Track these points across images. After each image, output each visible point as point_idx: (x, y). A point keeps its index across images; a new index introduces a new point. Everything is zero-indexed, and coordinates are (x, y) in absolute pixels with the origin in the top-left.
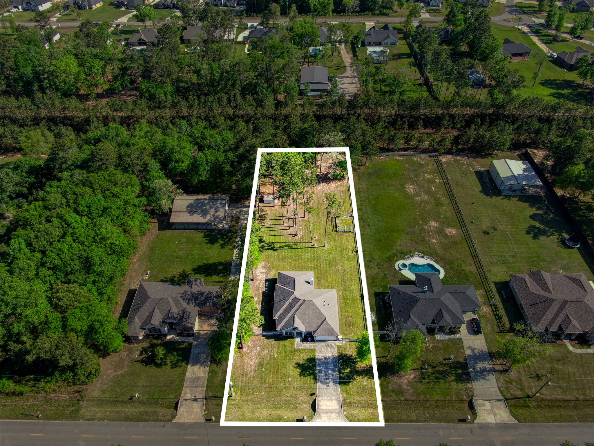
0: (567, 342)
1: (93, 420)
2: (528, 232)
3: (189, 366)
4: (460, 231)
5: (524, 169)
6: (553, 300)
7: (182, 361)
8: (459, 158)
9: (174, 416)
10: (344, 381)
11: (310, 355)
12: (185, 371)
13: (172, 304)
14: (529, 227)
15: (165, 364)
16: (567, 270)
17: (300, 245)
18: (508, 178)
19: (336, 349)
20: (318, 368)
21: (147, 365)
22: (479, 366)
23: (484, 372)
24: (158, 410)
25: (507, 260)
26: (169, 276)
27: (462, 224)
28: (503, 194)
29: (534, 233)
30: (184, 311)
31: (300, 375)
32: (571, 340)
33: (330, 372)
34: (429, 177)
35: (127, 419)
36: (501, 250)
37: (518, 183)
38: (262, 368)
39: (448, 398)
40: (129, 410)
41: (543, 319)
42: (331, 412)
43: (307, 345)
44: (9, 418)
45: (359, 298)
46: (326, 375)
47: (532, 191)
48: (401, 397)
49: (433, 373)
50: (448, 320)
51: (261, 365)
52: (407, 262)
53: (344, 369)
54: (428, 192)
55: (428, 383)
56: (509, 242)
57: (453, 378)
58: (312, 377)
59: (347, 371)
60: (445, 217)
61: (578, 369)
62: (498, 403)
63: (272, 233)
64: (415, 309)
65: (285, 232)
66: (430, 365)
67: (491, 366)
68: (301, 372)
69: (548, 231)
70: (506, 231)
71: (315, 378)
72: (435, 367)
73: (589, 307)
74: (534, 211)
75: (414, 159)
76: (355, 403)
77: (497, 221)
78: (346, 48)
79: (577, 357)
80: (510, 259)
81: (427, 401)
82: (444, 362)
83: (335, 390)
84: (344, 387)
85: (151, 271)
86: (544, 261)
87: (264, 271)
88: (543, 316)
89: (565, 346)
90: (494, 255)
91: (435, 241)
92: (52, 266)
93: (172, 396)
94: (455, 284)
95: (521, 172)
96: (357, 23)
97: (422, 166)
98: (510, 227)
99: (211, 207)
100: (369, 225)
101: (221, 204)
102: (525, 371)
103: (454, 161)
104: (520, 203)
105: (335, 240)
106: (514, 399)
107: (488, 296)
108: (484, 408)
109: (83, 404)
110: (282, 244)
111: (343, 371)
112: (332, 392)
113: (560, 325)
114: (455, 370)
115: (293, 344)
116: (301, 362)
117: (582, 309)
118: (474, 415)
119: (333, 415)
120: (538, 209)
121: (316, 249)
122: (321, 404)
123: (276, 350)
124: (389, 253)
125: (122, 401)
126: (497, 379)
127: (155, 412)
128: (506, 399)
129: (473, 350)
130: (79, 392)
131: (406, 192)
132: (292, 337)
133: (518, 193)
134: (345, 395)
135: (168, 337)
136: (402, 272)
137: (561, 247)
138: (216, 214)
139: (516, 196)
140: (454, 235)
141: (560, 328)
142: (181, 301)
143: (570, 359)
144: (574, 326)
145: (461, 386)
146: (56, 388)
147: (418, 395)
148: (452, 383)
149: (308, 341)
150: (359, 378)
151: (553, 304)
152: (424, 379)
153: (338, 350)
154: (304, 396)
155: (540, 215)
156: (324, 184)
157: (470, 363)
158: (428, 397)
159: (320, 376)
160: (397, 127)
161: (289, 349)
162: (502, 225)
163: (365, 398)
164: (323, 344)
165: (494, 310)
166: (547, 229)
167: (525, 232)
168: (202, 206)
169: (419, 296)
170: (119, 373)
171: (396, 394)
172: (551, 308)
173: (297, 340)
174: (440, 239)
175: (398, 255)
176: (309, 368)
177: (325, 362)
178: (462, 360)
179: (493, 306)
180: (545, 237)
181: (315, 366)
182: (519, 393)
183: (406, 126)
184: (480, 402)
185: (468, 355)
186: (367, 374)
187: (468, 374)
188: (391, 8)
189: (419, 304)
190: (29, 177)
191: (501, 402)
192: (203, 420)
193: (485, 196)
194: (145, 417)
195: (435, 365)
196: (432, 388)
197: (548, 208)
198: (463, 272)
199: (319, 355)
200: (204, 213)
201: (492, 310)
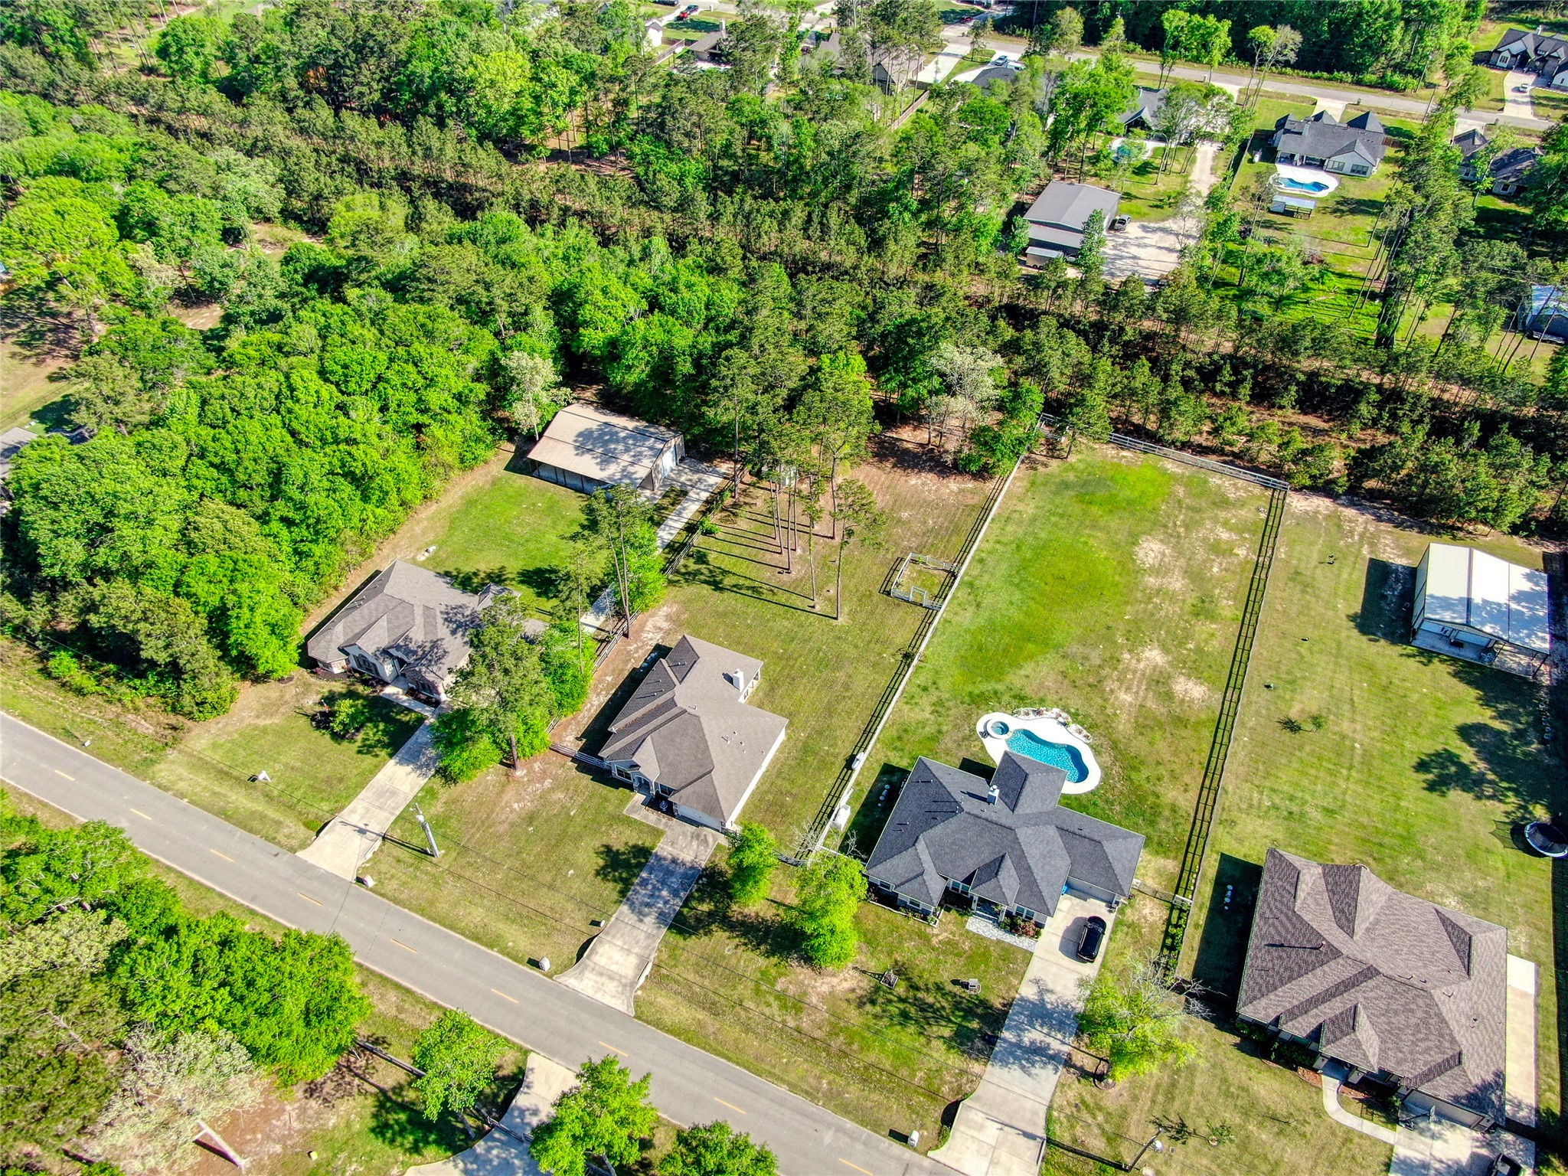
0: (1330, 1085)
1: (166, 789)
2: (1422, 766)
3: (392, 762)
4: (1219, 696)
5: (1520, 593)
6: (1336, 953)
7: (385, 746)
8: (1350, 512)
9: (304, 845)
10: (681, 925)
11: (645, 841)
12: (378, 768)
13: (419, 620)
14: (1438, 755)
15: (352, 740)
16: (1475, 906)
17: (782, 597)
18: (1446, 603)
19: (710, 851)
20: (644, 875)
21: (318, 727)
22: (1034, 1035)
23: (1038, 1051)
24: (287, 822)
25: (1302, 814)
26: (467, 568)
27: (1233, 682)
28: (1416, 643)
29: (1440, 776)
30: (435, 644)
31: (598, 873)
32: (1346, 1083)
33: (665, 893)
34: (1225, 536)
35: (223, 814)
36: (1305, 782)
37: (1468, 624)
38: (530, 824)
39: (904, 1072)
40: (239, 799)
41: (1280, 991)
42: (611, 978)
43: (652, 817)
44: (41, 727)
45: (841, 762)
46: (652, 896)
47: (1513, 662)
48: (789, 1018)
49: (901, 1000)
50: (1008, 888)
51: (531, 818)
52: (1015, 723)
53: (701, 900)
54: (1196, 576)
55: (875, 1016)
56: (1345, 772)
57: (947, 1032)
58: (620, 886)
59: (705, 907)
60: (1199, 650)
61: (1316, 1164)
62: (1023, 1140)
63: (737, 550)
64: (938, 830)
65: (768, 558)
66: (909, 979)
67: (1066, 1049)
68: (604, 868)
69: (1490, 782)
70: (1354, 740)
71: (623, 893)
72: (918, 989)
73: (1439, 1015)
74: (1484, 716)
75: (1215, 480)
76: (677, 982)
77: (1347, 707)
78: (1215, 158)
79: (1333, 1134)
80: (1315, 815)
81: (846, 1055)
82: (949, 987)
83: (649, 936)
84: (675, 939)
85: (440, 548)
86: (1420, 855)
87: (665, 625)
88: (1282, 984)
89: (1319, 1090)
90: (1273, 790)
91: (1126, 697)
92: (217, 461)
93: (326, 806)
94: (1109, 819)
95: (1502, 599)
96: (1293, 98)
97: (1223, 502)
98: (1376, 734)
99: (627, 450)
100: (978, 605)
101: (651, 448)
102: (1153, 1101)
103: (1327, 517)
104: (1455, 681)
105: (872, 613)
106: (1074, 1151)
107: (1182, 882)
108: (976, 1134)
109: (172, 754)
110: (741, 582)
111: (694, 904)
112: (642, 936)
113: (1320, 1026)
114: (964, 1018)
115: (622, 802)
116: (618, 846)
117: (1412, 1011)
118: (942, 1136)
119: (612, 986)
120: (1502, 716)
121: (812, 618)
122: (600, 950)
123: (580, 800)
124: (986, 687)
125: (237, 779)
126: (1061, 1086)
127: (279, 823)
128: (1049, 1141)
129: (1042, 991)
130: (174, 728)
131: (1131, 554)
132: (630, 787)
133: (1468, 654)
134: (664, 956)
135: (390, 690)
136: (987, 741)
137: (1502, 839)
138: (631, 469)
139: (1454, 660)
140: (1192, 701)
141: (1316, 1034)
142: (440, 620)
143: (1308, 1129)
144: (1358, 1044)
145: (954, 1060)
146: (142, 705)
147: (834, 1033)
148: (935, 1043)
149: (658, 809)
150: (720, 935)
151: (1332, 964)
152: (873, 1002)
153: (714, 855)
154: (577, 920)
155: (1499, 734)
156: (931, 476)
157: (1014, 1017)
158: (855, 1047)
159: (636, 892)
160: (1218, 387)
161: (610, 809)
162: (1353, 721)
163: (706, 983)
164: (690, 828)
165: (1174, 921)
166: (1491, 776)
167: (1415, 761)
168: (610, 441)
169: (969, 805)
170: (261, 722)
171: (784, 1006)
172: (1318, 971)
173: (639, 797)
174: (1145, 698)
175: (1006, 698)
176: (627, 865)
177: (668, 869)
178: (997, 1003)
179: (1177, 912)
180: (1468, 797)
181: (641, 866)
182: (1097, 1145)
183: (1245, 391)
184: (978, 1117)
185: (1022, 999)
186: (744, 934)
187: (991, 1041)
188: (1418, 74)
189: (953, 823)
190: (305, 285)
191: (1032, 1143)
192: (351, 877)
193: (1355, 633)
194: (256, 824)
195: (921, 984)
196: (877, 1033)
197: (1537, 723)
198: (1151, 799)
199: (663, 849)
200: (608, 458)
201: (1168, 922)
